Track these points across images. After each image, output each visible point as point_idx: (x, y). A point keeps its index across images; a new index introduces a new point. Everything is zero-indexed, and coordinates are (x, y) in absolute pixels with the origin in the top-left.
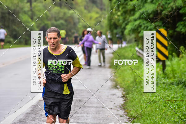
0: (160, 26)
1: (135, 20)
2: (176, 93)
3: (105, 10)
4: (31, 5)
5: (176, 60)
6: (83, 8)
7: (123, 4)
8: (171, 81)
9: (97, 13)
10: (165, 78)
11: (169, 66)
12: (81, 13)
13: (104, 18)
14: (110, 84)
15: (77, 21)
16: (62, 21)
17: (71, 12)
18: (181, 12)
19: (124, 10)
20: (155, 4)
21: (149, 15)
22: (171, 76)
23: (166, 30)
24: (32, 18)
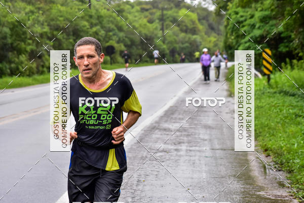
0: (266, 48)
1: (246, 43)
2: (278, 99)
3: (221, 35)
4: (163, 32)
5: (278, 74)
6: (203, 34)
7: (236, 30)
8: (274, 90)
9: (215, 37)
10: (269, 88)
11: (273, 79)
12: (202, 38)
13: (221, 41)
14: (225, 93)
15: (199, 44)
16: (187, 45)
17: (195, 37)
18: (282, 35)
19: (237, 34)
20: (261, 29)
21: (256, 38)
22: (274, 86)
23: (271, 50)
24: (164, 42)
